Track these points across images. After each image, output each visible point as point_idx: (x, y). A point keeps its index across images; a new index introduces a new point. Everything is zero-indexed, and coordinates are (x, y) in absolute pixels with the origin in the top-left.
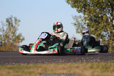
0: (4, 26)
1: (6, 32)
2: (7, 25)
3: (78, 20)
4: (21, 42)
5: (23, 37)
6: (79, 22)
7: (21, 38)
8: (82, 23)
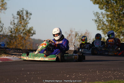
0: (15, 19)
1: (17, 25)
2: (18, 18)
3: (99, 16)
4: (32, 36)
5: (34, 31)
6: (100, 18)
7: (32, 32)
8: (103, 20)
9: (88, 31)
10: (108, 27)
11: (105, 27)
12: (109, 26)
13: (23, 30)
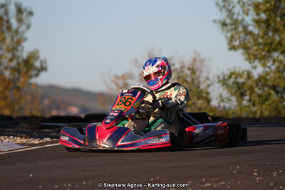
9: (199, 54)
10: (260, 40)
11: (251, 40)
12: (262, 38)
13: (11, 60)
